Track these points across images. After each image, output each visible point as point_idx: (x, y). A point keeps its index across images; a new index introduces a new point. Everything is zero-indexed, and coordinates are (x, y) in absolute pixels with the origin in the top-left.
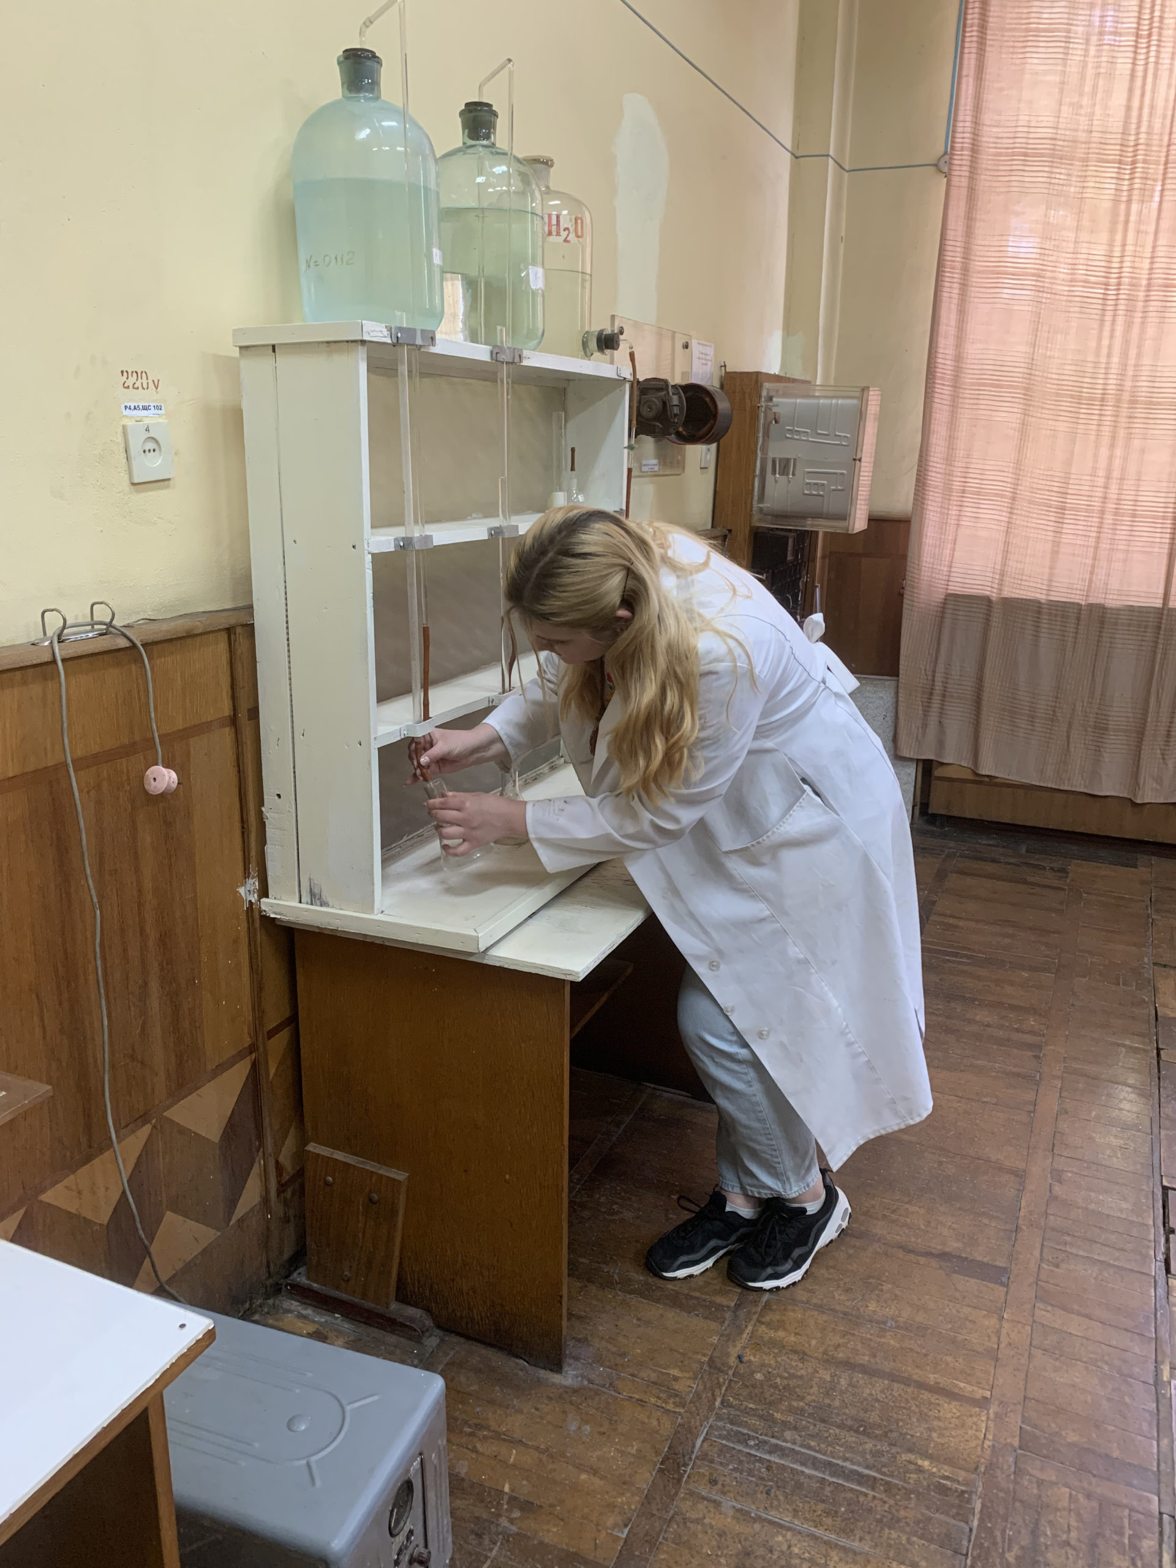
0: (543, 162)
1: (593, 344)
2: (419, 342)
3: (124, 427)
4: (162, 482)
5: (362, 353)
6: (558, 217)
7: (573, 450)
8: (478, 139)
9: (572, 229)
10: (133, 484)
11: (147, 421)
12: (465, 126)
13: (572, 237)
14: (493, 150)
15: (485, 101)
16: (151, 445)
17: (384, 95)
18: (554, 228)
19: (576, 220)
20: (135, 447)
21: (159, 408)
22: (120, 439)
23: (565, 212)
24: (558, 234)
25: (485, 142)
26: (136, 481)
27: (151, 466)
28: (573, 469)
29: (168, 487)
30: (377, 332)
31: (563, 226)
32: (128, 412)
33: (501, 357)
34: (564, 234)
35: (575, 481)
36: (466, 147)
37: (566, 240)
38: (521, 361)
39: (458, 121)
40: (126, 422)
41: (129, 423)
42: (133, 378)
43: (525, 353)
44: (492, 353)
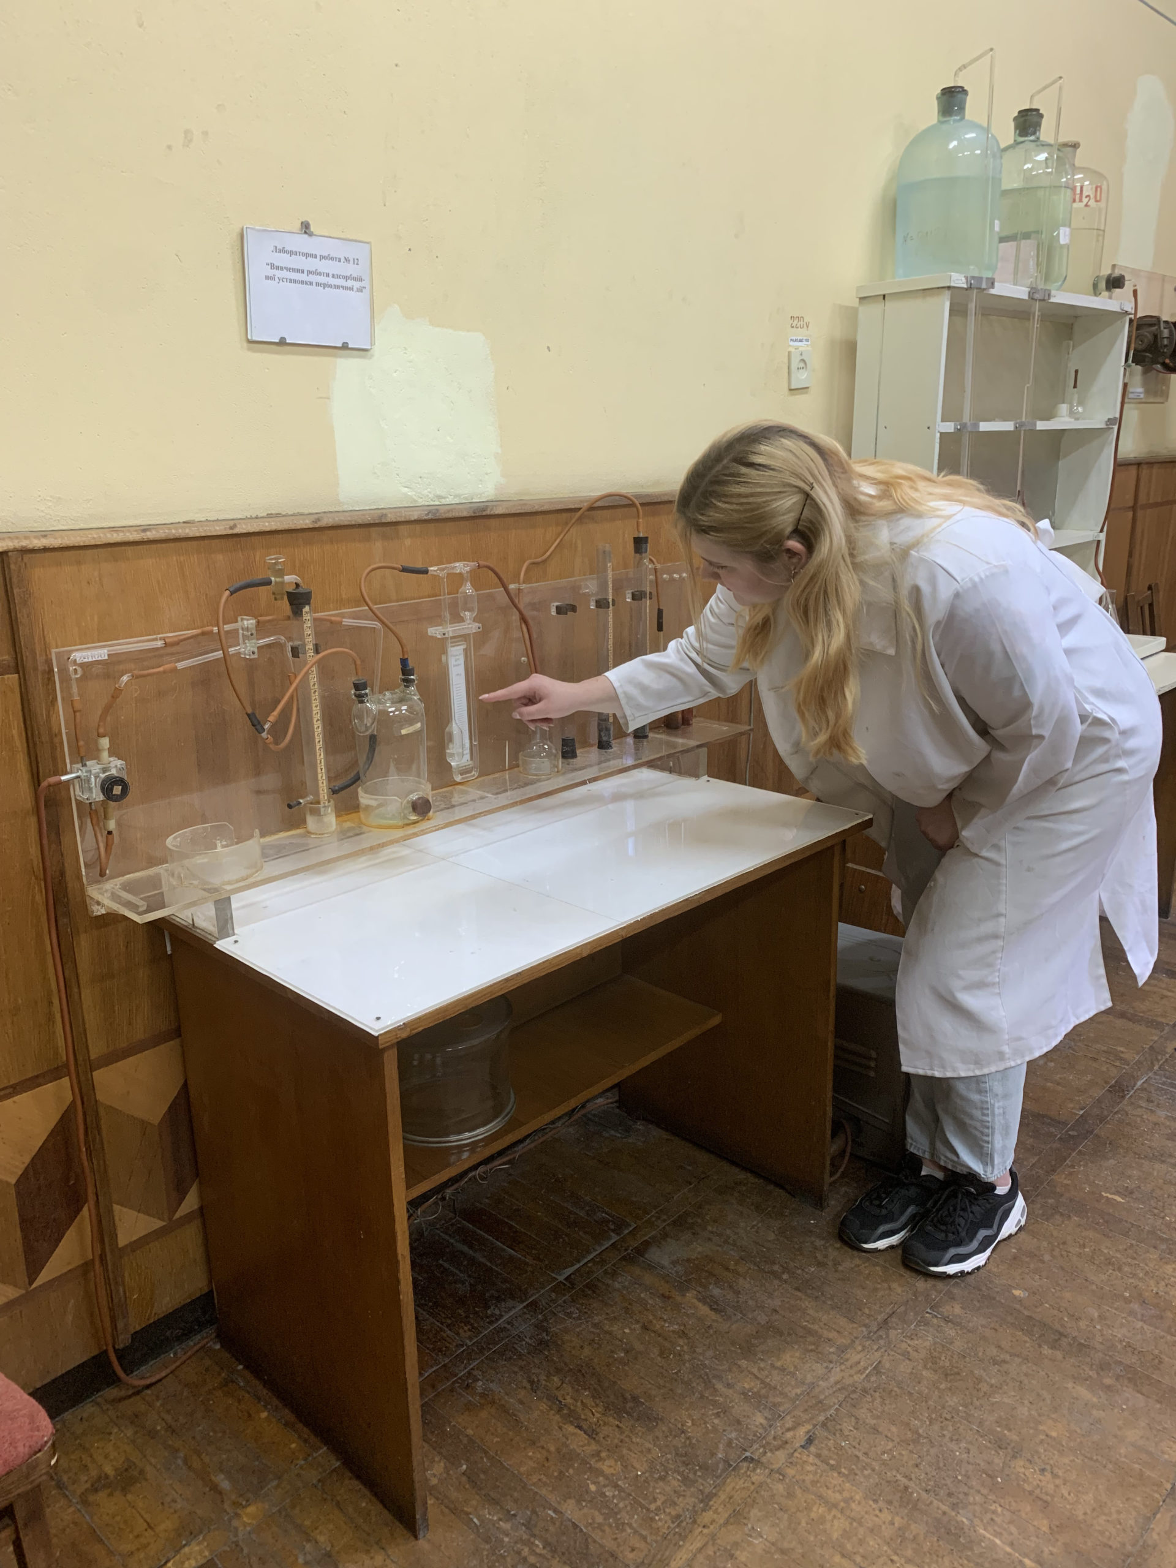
0: (1071, 146)
1: (1103, 285)
2: (984, 286)
3: (789, 353)
4: (804, 390)
5: (947, 295)
6: (1082, 188)
7: (1076, 372)
8: (1026, 136)
9: (1092, 196)
10: (791, 390)
11: (800, 349)
12: (1016, 128)
13: (1092, 203)
14: (1038, 143)
15: (1034, 107)
16: (802, 365)
17: (967, 117)
18: (1078, 197)
19: (1096, 188)
20: (794, 366)
21: (807, 340)
22: (786, 360)
23: (1087, 183)
24: (1081, 201)
25: (1032, 138)
26: (793, 387)
27: (801, 378)
28: (1075, 387)
29: (807, 393)
30: (958, 280)
31: (1085, 193)
32: (792, 343)
33: (1036, 296)
34: (1085, 200)
35: (1076, 396)
36: (1017, 143)
37: (1086, 205)
38: (1049, 298)
39: (1012, 125)
40: (790, 349)
41: (792, 350)
42: (797, 321)
43: (1053, 292)
44: (1029, 293)
